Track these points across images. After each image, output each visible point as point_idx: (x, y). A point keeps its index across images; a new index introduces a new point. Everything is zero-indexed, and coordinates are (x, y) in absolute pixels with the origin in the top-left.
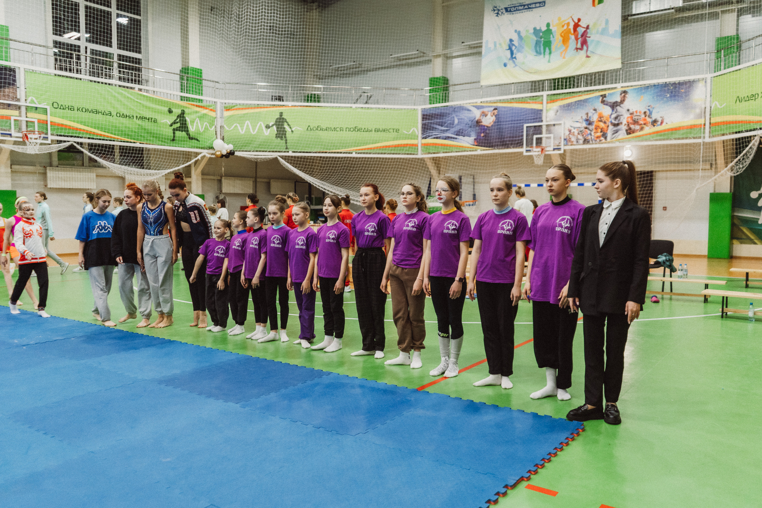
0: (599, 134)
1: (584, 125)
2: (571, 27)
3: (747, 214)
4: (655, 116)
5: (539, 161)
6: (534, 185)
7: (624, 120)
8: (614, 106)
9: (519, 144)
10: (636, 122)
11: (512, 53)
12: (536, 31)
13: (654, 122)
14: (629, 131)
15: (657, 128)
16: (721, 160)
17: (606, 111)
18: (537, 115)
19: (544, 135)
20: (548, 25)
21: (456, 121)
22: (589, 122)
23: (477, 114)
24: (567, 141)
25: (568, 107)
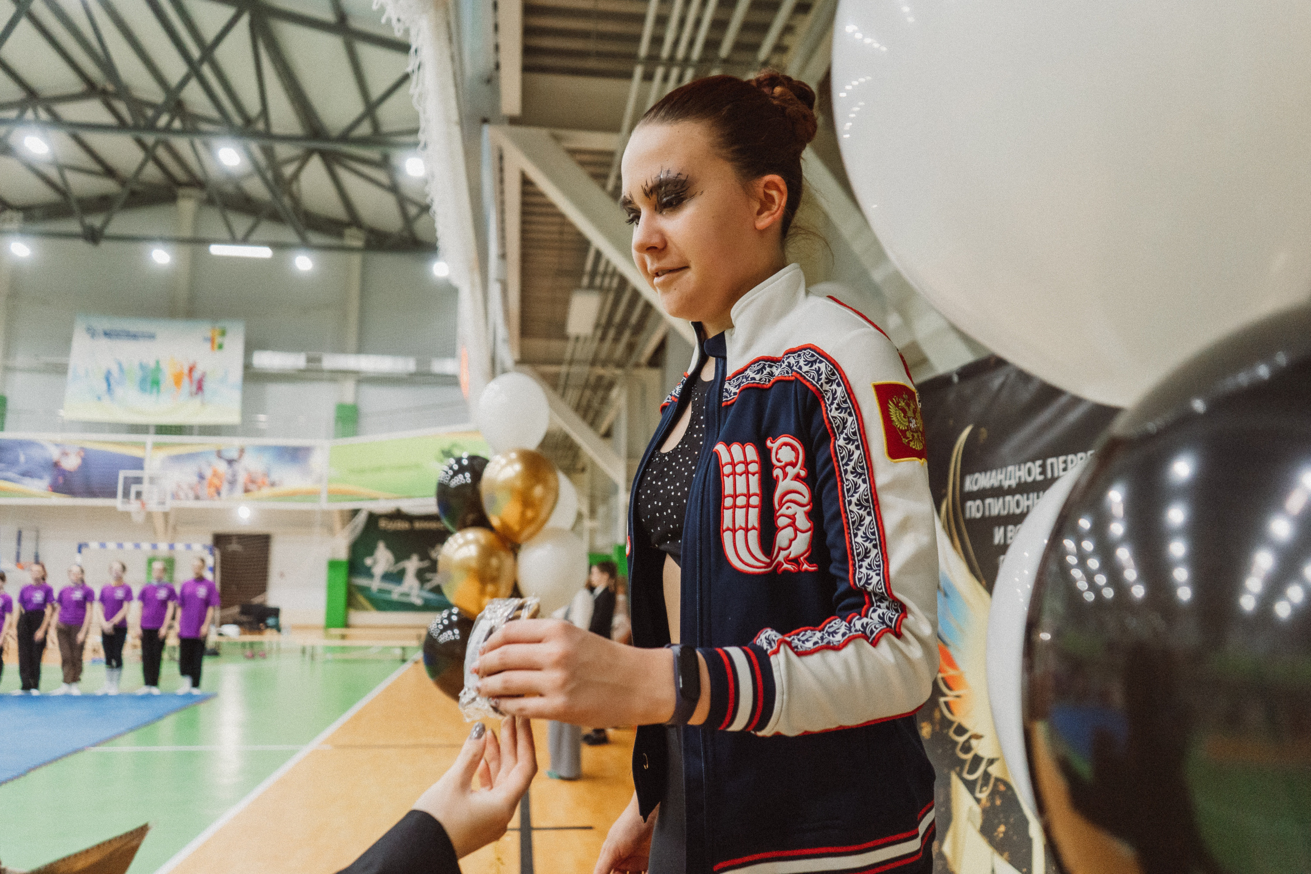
0: (212, 490)
1: (195, 479)
2: (186, 371)
3: (361, 581)
4: (275, 476)
5: (139, 518)
6: (129, 546)
7: (242, 478)
8: (230, 462)
9: (113, 495)
10: (253, 481)
11: (109, 385)
12: (142, 367)
13: (273, 484)
14: (247, 491)
15: (276, 490)
16: (338, 525)
17: (222, 467)
18: (138, 464)
19: (145, 487)
20: (158, 362)
21: (22, 458)
22: (201, 477)
23: (54, 454)
24: (175, 496)
25: (178, 459)
